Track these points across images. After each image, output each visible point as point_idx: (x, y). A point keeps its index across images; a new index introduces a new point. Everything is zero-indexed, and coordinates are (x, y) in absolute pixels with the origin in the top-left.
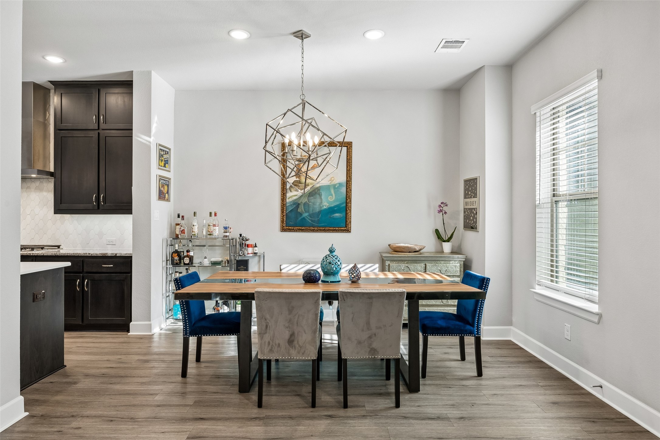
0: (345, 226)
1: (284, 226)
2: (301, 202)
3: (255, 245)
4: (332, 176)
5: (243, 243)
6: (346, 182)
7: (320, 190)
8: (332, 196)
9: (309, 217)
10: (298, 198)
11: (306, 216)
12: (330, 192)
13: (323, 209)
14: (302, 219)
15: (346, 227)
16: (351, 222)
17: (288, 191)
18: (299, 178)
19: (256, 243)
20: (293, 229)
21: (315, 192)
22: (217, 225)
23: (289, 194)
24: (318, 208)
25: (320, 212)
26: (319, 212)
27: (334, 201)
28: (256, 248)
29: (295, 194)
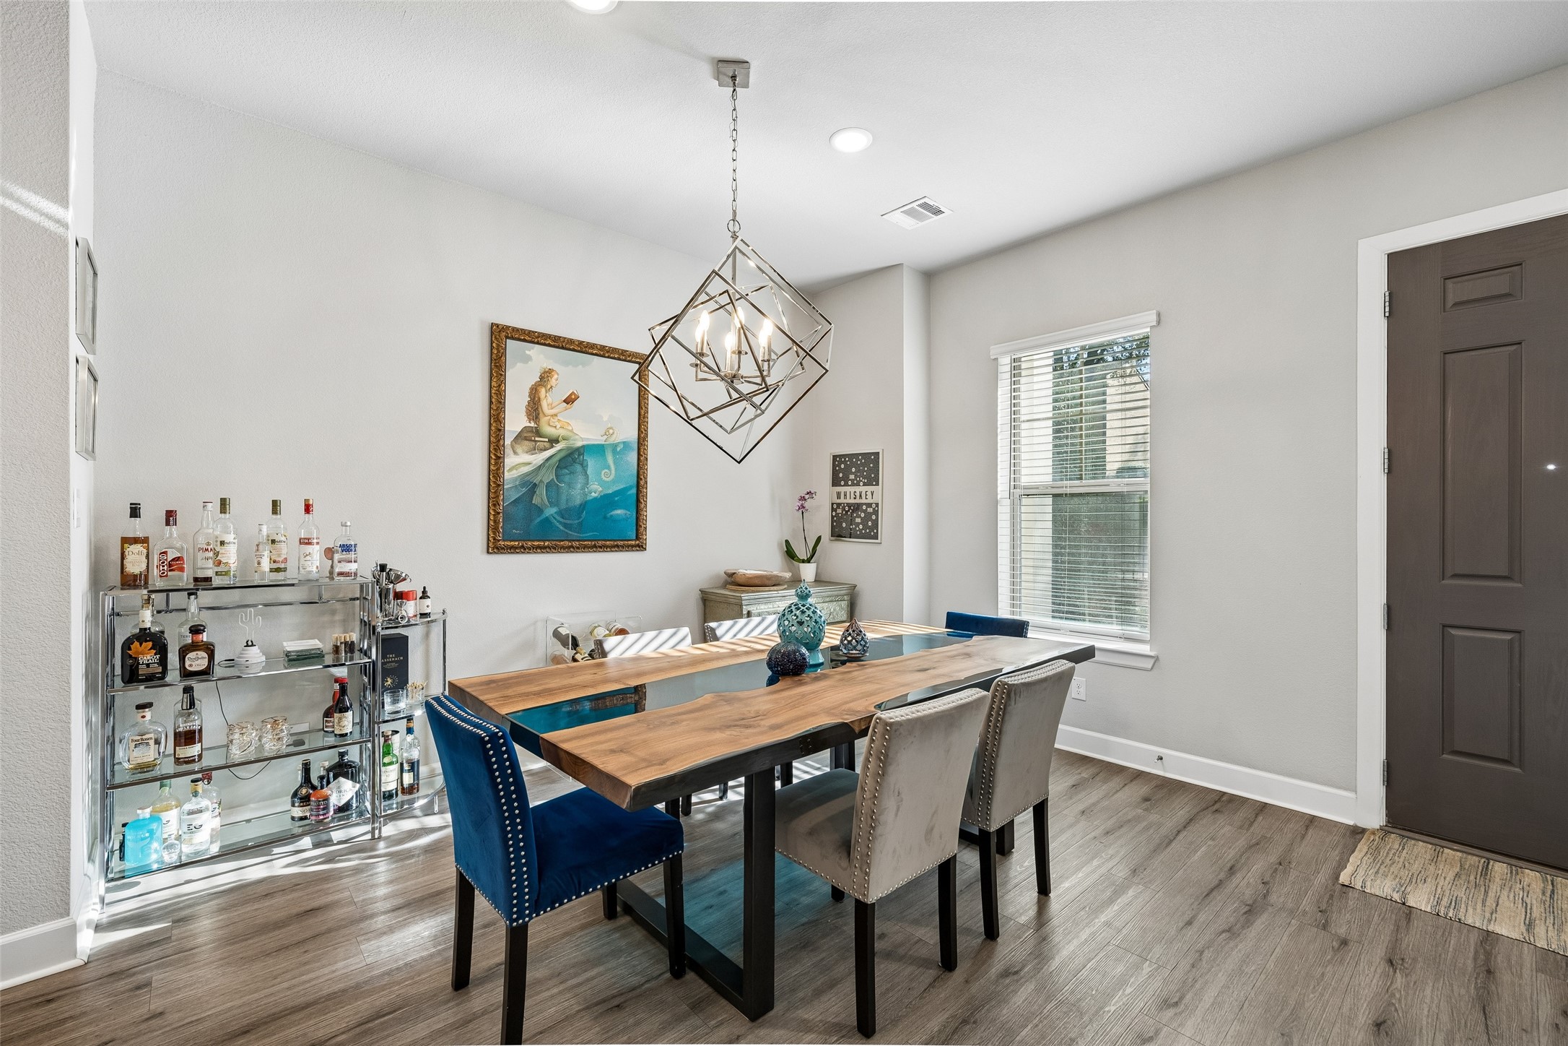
0: (635, 538)
1: (499, 541)
2: (541, 481)
3: (424, 592)
4: (609, 426)
5: (388, 590)
6: (636, 440)
7: (583, 454)
8: (610, 471)
9: (558, 518)
10: (533, 471)
11: (552, 515)
12: (605, 460)
13: (591, 498)
14: (542, 522)
15: (637, 538)
16: (646, 528)
17: (508, 451)
18: (535, 423)
19: (424, 588)
20: (523, 547)
21: (572, 459)
22: (315, 541)
23: (510, 460)
24: (579, 497)
25: (583, 506)
26: (581, 505)
27: (613, 482)
28: (427, 602)
29: (525, 461)
